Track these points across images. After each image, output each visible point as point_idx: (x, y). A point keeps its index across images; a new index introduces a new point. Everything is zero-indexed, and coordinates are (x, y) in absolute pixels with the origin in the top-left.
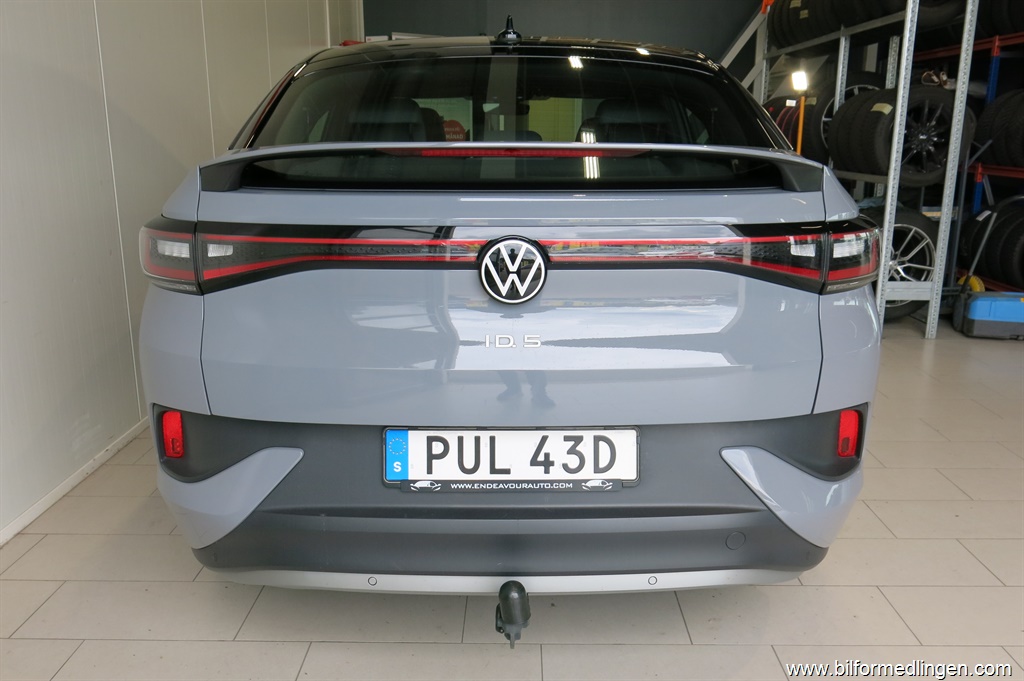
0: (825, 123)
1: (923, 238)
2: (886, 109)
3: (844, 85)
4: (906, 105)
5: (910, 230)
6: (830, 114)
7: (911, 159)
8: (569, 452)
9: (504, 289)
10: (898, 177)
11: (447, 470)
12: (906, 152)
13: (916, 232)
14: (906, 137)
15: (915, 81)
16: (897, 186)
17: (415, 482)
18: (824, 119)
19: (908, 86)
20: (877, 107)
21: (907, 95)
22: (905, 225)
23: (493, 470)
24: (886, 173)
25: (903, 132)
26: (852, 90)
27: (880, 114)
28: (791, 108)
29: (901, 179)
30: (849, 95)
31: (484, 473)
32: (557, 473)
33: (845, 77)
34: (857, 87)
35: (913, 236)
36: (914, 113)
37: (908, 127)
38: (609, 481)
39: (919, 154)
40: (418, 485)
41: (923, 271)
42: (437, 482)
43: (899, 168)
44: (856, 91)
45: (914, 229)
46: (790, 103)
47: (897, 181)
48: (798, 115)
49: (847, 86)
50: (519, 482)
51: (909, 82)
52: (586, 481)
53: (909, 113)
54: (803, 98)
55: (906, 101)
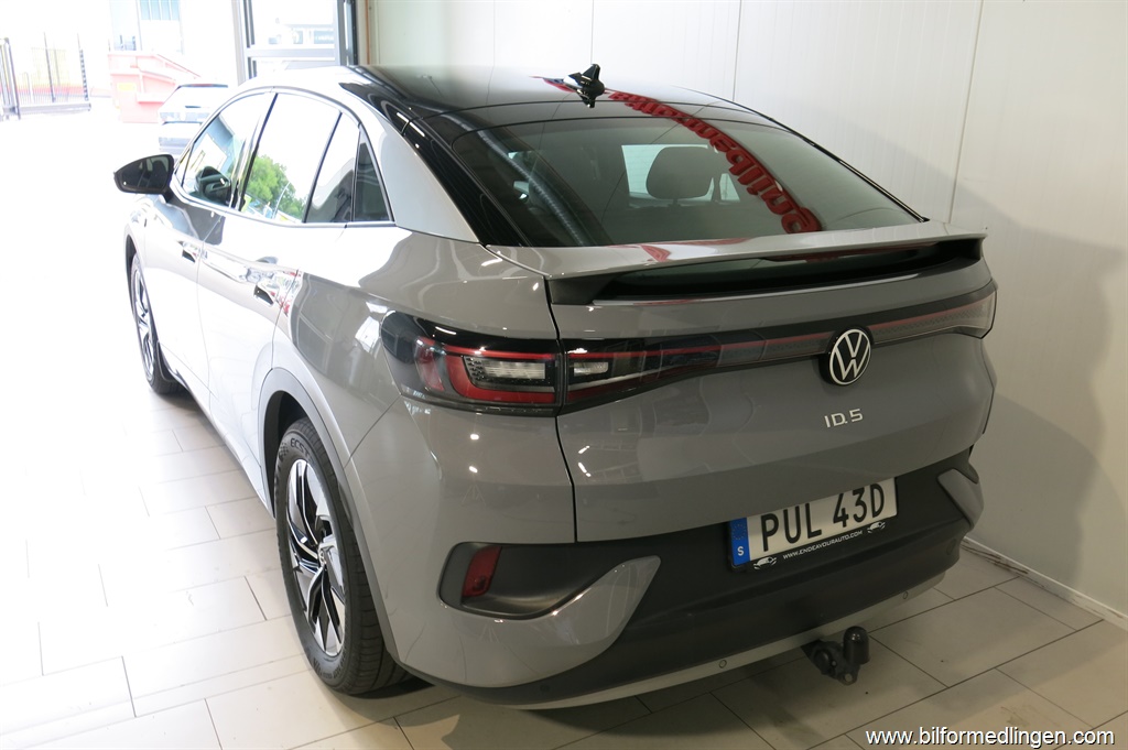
8: (857, 504)
9: (844, 374)
11: (779, 543)
17: (756, 561)
23: (811, 535)
31: (804, 540)
32: (852, 524)
38: (882, 521)
40: (759, 563)
42: (773, 556)
50: (828, 539)
52: (869, 525)
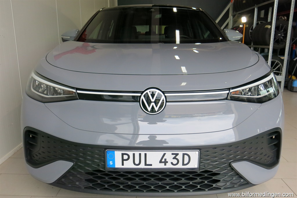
0: (250, 32)
1: (279, 64)
2: (269, 27)
3: (256, 21)
4: (275, 25)
5: (276, 61)
6: (252, 29)
7: (276, 41)
10: (272, 46)
12: (275, 39)
13: (277, 62)
14: (275, 34)
15: (277, 19)
16: (272, 49)
18: (250, 31)
19: (275, 20)
20: (266, 26)
21: (275, 23)
22: (274, 60)
24: (269, 45)
25: (274, 33)
26: (258, 23)
27: (267, 28)
28: (241, 27)
29: (273, 47)
30: (257, 24)
33: (256, 19)
34: (260, 22)
35: (276, 63)
36: (277, 28)
37: (275, 32)
39: (278, 39)
41: (279, 73)
43: (273, 43)
44: (260, 23)
45: (277, 61)
46: (241, 26)
47: (272, 47)
48: (243, 29)
49: (257, 21)
51: (276, 19)
53: (275, 28)
54: (245, 25)
55: (275, 24)
